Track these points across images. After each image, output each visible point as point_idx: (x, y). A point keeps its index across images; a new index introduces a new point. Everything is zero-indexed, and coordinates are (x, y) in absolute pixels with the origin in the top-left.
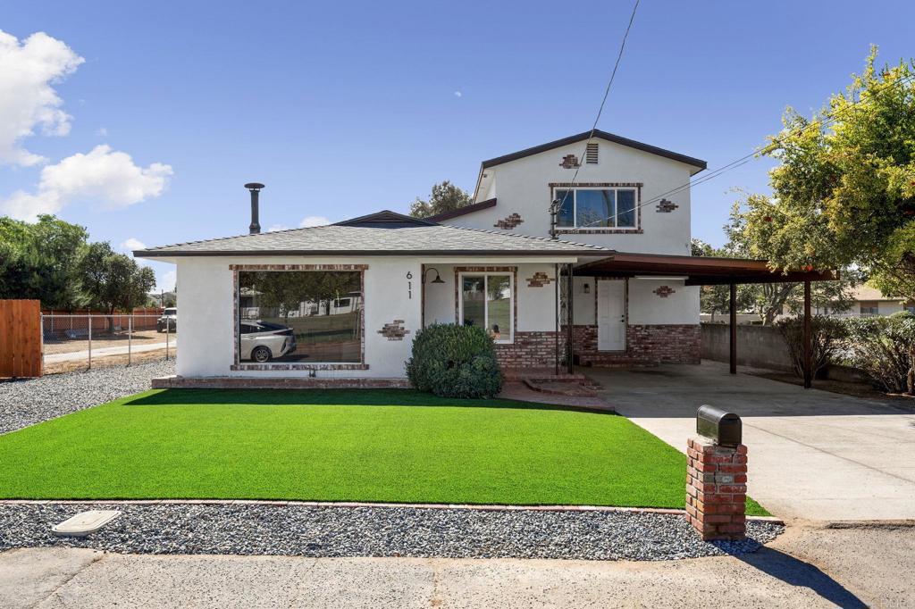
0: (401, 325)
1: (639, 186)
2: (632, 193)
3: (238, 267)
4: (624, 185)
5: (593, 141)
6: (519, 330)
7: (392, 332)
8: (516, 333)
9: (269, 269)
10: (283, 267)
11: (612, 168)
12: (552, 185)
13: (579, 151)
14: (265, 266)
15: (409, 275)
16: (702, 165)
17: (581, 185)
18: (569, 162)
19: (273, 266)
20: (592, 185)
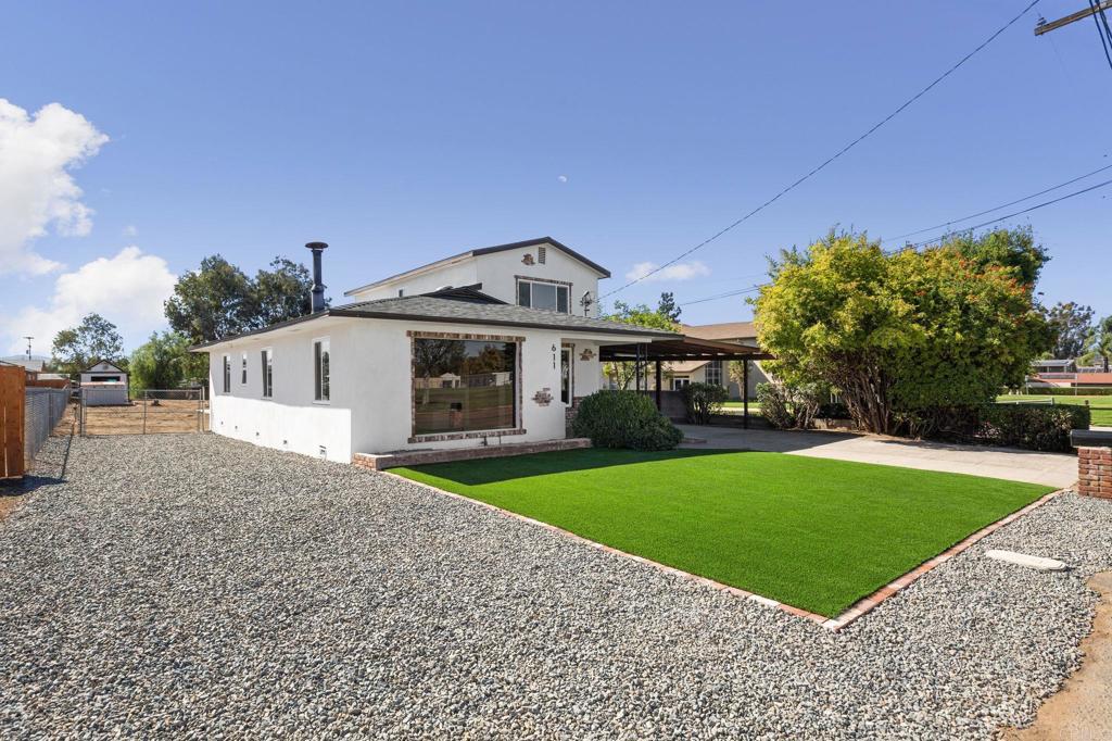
0: (548, 392)
1: (571, 285)
2: (565, 289)
3: (416, 333)
4: (561, 283)
5: (542, 246)
6: (576, 395)
7: (542, 399)
8: (574, 399)
9: (445, 337)
10: (458, 335)
11: (554, 269)
12: (517, 277)
13: (534, 251)
14: (442, 334)
15: (554, 348)
16: (607, 274)
17: (536, 279)
18: (528, 260)
19: (448, 334)
20: (542, 280)
